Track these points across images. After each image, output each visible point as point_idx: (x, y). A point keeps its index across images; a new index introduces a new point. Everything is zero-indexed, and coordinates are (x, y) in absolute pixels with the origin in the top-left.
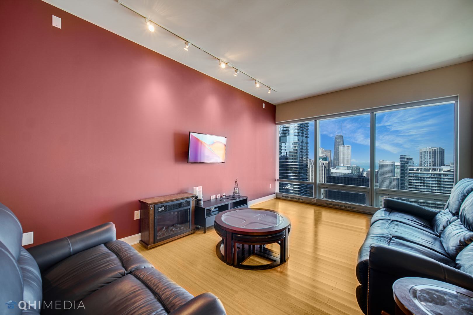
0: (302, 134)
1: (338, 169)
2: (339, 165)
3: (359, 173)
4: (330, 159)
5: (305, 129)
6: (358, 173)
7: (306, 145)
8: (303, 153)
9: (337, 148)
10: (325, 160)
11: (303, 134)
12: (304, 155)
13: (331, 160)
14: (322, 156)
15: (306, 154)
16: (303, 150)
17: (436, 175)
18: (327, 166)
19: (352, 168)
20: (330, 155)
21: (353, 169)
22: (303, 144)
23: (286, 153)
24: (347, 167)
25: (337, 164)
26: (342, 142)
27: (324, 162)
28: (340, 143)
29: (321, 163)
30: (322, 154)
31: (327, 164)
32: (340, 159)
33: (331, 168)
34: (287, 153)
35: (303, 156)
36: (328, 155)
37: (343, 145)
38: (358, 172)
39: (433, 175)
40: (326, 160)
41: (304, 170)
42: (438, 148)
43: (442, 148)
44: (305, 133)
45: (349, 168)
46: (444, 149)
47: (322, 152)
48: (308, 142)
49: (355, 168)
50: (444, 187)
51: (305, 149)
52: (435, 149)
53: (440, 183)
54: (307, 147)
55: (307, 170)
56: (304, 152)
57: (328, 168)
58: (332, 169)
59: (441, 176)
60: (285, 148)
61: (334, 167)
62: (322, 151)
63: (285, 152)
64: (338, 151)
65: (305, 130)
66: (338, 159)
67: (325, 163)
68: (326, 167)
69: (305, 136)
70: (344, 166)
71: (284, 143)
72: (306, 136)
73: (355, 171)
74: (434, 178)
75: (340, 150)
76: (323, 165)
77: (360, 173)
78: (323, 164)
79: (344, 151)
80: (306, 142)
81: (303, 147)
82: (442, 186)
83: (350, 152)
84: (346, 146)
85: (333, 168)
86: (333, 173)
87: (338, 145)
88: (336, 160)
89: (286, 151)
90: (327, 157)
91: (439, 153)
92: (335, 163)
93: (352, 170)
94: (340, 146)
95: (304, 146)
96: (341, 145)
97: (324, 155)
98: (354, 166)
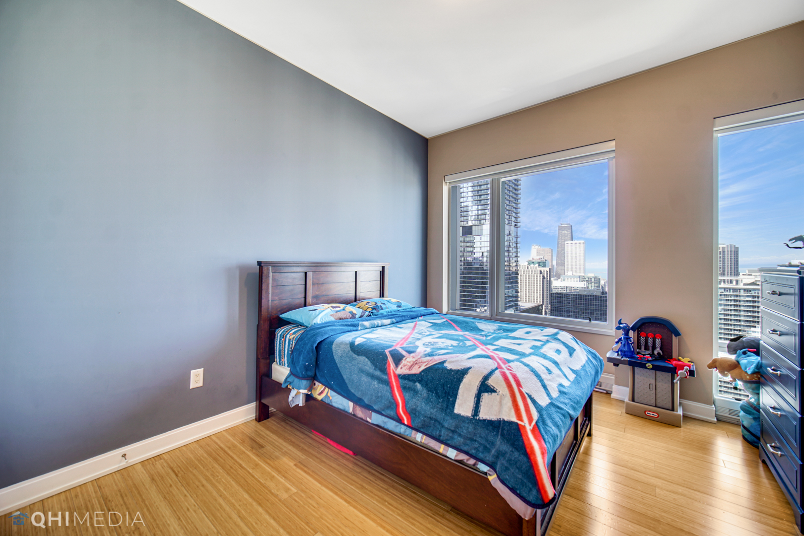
0: (509, 220)
1: (564, 280)
2: (565, 274)
3: (599, 287)
4: (550, 264)
5: (514, 212)
6: (597, 287)
7: (514, 240)
8: (511, 254)
9: (561, 246)
10: (542, 265)
11: (510, 222)
12: (512, 256)
13: (553, 266)
14: (538, 258)
15: (515, 254)
16: (510, 249)
17: (731, 290)
18: (547, 276)
19: (587, 279)
20: (550, 257)
21: (589, 281)
22: (511, 239)
23: (481, 254)
24: (580, 277)
25: (563, 272)
26: (569, 236)
27: (542, 269)
28: (567, 236)
29: (537, 271)
30: (537, 255)
31: (547, 272)
32: (566, 263)
33: (552, 279)
34: (483, 253)
35: (511, 259)
36: (547, 257)
37: (572, 240)
38: (597, 285)
39: (727, 291)
40: (544, 266)
41: (512, 283)
42: (728, 246)
43: (735, 246)
44: (513, 219)
45: (582, 279)
46: (738, 248)
47: (537, 252)
48: (519, 234)
49: (593, 279)
50: (744, 311)
51: (513, 246)
52: (723, 247)
53: (738, 303)
54: (517, 243)
55: (517, 282)
56: (512, 251)
57: (548, 279)
58: (555, 280)
59: (740, 291)
60: (481, 244)
61: (558, 276)
62: (537, 250)
63: (480, 252)
64: (564, 250)
65: (514, 214)
66: (563, 264)
67: (544, 271)
68: (545, 277)
69: (513, 224)
70: (574, 276)
71: (479, 237)
72: (515, 225)
73: (593, 284)
74: (729, 295)
75: (566, 248)
76: (540, 274)
77: (601, 287)
78: (541, 272)
79: (574, 250)
80: (515, 235)
81: (511, 244)
82: (742, 308)
83: (583, 251)
84: (577, 242)
85: (556, 278)
86: (556, 288)
87: (563, 240)
88: (561, 266)
89: (482, 251)
90: (546, 260)
91: (729, 254)
92: (559, 271)
93: (587, 282)
94: (566, 242)
95: (512, 241)
96: (569, 240)
97: (542, 257)
98: (591, 275)
